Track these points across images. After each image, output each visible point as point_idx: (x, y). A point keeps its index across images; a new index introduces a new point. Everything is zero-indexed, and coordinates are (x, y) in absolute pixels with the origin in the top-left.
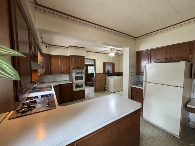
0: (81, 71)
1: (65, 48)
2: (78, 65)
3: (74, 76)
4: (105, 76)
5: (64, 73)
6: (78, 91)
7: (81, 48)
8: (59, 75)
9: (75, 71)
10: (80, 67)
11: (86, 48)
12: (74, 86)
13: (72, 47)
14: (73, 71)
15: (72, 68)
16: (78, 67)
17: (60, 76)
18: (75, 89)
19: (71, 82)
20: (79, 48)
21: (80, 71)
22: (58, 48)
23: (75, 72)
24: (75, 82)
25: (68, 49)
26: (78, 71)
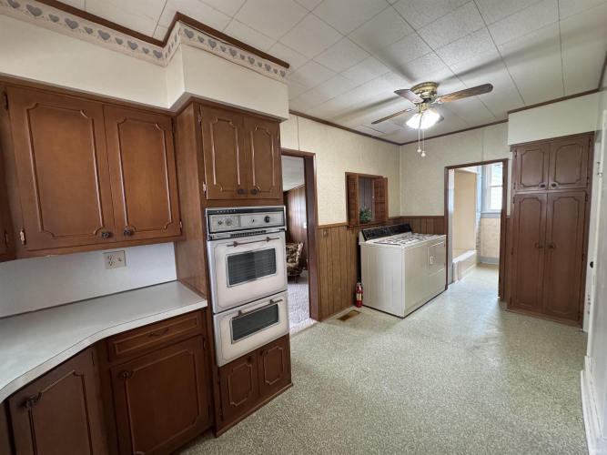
0: (267, 220)
1: (141, 44)
2: (246, 177)
3: (220, 253)
4: (354, 237)
5: (137, 236)
6: (248, 357)
7: (258, 59)
8: (100, 256)
9: (223, 218)
10: (255, 192)
11: (286, 65)
12: (223, 327)
13: (197, 34)
14: (215, 222)
15: (203, 194)
16: (240, 191)
17: (110, 258)
18: (230, 349)
19: (204, 304)
20: (247, 54)
21: (259, 219)
22: (73, 26)
23: (224, 227)
24: (230, 296)
25: (159, 55)
26: (246, 221)
